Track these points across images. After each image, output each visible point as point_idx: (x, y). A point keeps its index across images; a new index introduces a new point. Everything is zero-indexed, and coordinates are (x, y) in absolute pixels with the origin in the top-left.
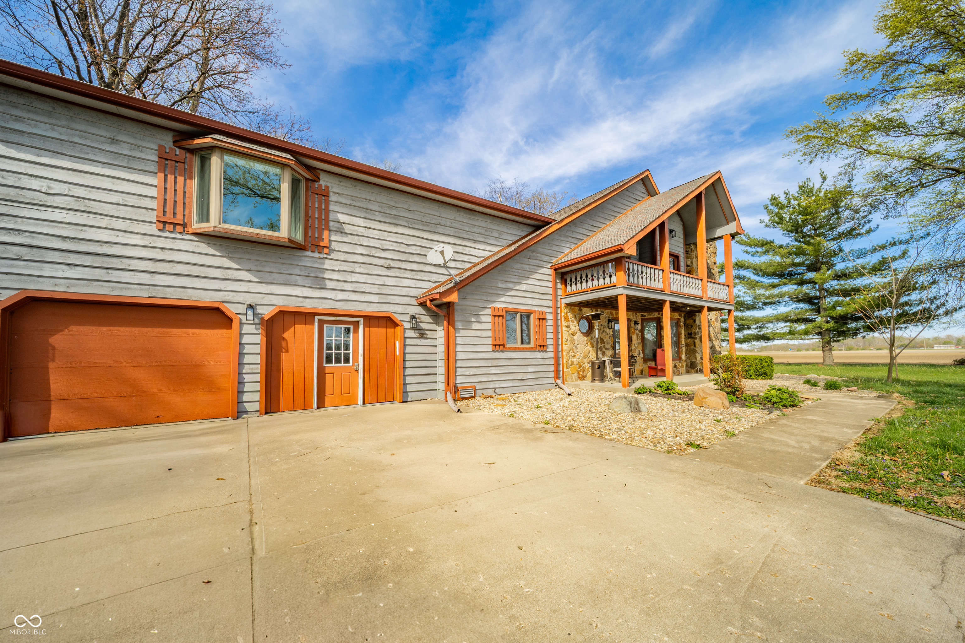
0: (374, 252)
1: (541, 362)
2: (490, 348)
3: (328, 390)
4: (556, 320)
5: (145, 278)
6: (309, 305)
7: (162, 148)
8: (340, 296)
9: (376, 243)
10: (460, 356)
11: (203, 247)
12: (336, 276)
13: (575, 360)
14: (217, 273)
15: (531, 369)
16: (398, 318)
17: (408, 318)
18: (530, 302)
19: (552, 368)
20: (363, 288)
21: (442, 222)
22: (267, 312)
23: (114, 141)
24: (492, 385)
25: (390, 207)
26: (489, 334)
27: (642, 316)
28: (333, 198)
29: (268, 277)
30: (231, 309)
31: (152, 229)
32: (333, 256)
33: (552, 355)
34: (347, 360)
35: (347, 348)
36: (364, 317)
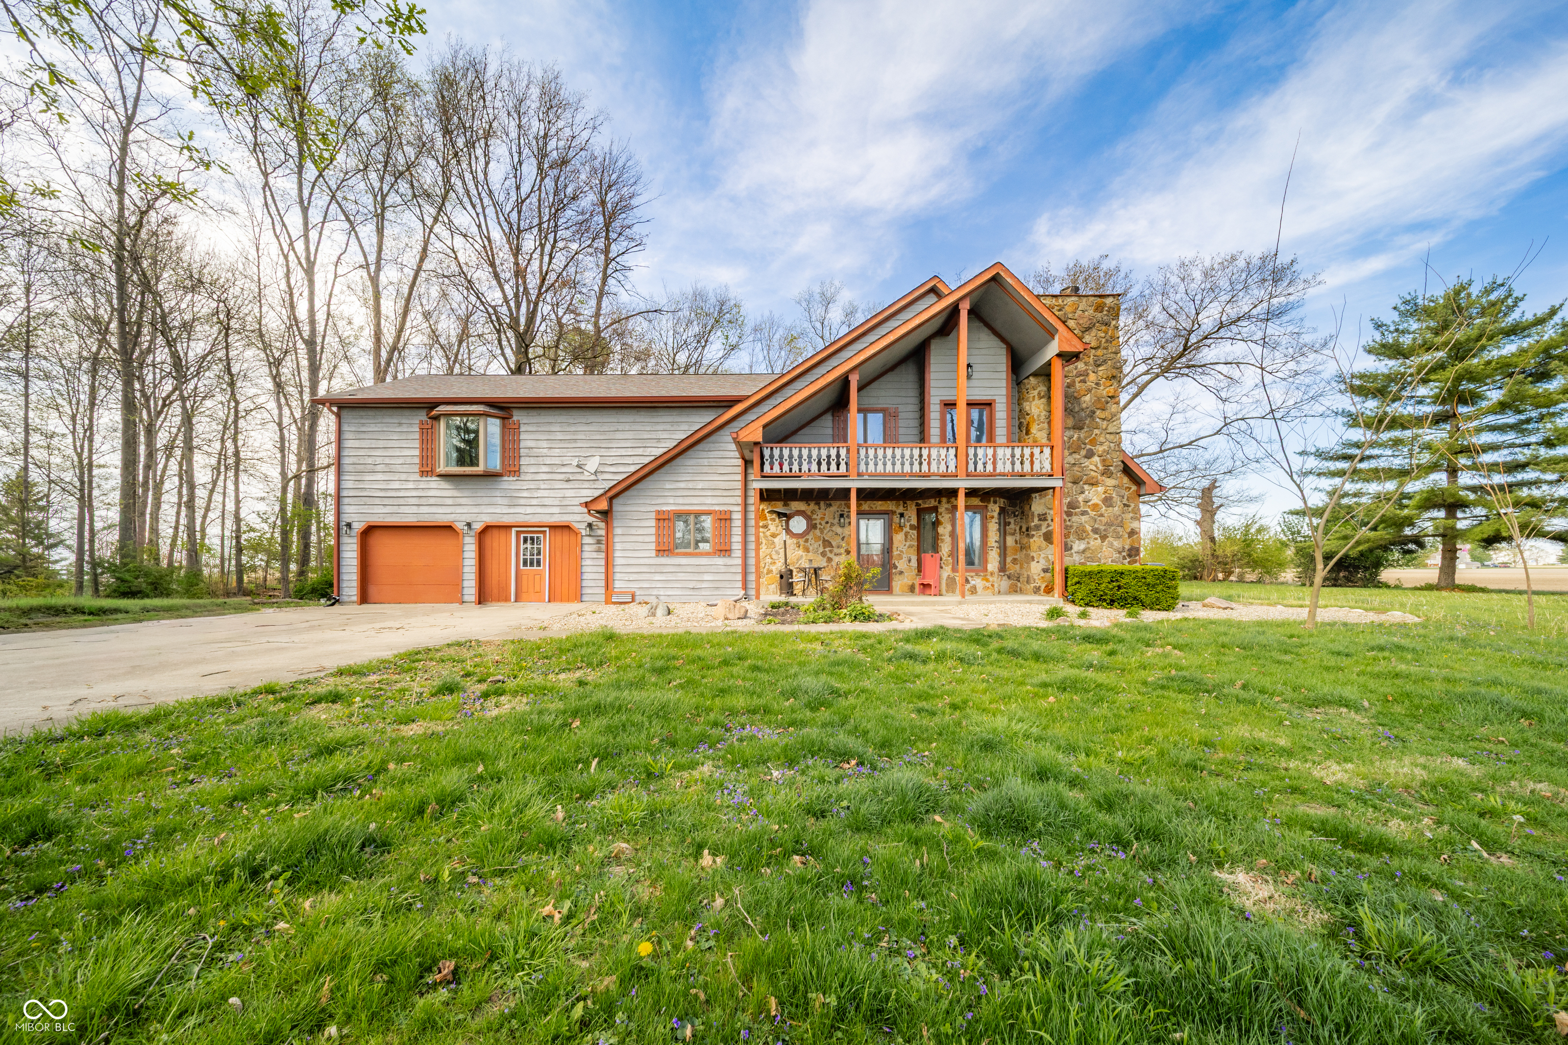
0: (555, 469)
1: (723, 569)
2: (653, 553)
3: (524, 589)
4: (745, 519)
5: (414, 509)
6: (506, 520)
7: (422, 423)
8: (529, 510)
9: (557, 461)
10: (618, 561)
11: (444, 484)
12: (525, 494)
13: (774, 568)
14: (449, 501)
15: (707, 577)
16: (576, 526)
17: (584, 525)
18: (709, 501)
19: (739, 577)
20: (547, 502)
21: (620, 428)
22: (478, 527)
23: (400, 424)
24: (655, 592)
25: (569, 424)
26: (653, 539)
28: (523, 428)
29: (479, 501)
30: (460, 526)
31: (417, 477)
32: (522, 477)
33: (739, 561)
34: (539, 564)
35: (539, 553)
36: (550, 527)
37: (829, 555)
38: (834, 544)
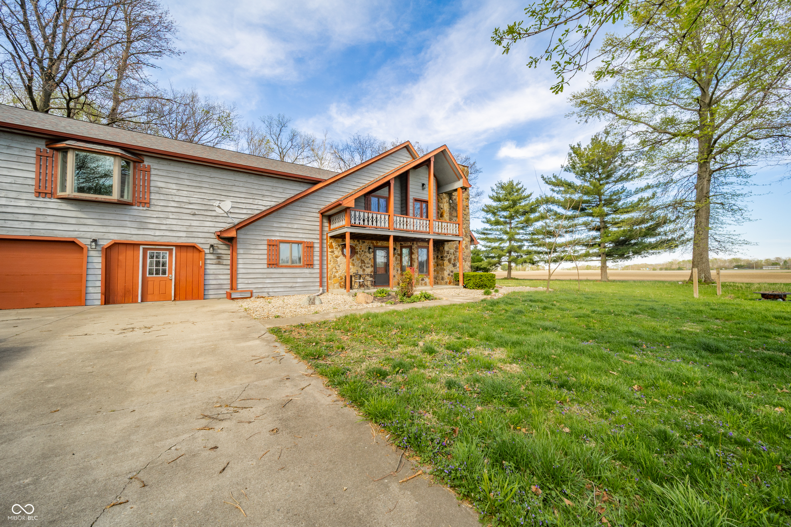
0: (183, 205)
1: (309, 275)
2: (266, 266)
3: (150, 290)
4: (322, 247)
5: (28, 225)
6: (135, 239)
7: (38, 150)
8: (158, 233)
9: (185, 200)
10: (240, 271)
11: (64, 206)
12: (155, 221)
13: (337, 274)
14: (73, 221)
15: (299, 280)
16: (201, 246)
17: (208, 246)
18: (301, 236)
19: (318, 280)
20: (174, 228)
21: (236, 184)
22: (105, 243)
23: (9, 147)
24: (266, 290)
25: (196, 175)
26: (265, 257)
27: (401, 244)
28: (153, 172)
29: (107, 223)
30: (83, 242)
31: (33, 197)
32: (152, 208)
33: (318, 271)
34: (164, 272)
35: (164, 265)
36: (176, 246)
37: (364, 268)
38: (366, 262)
